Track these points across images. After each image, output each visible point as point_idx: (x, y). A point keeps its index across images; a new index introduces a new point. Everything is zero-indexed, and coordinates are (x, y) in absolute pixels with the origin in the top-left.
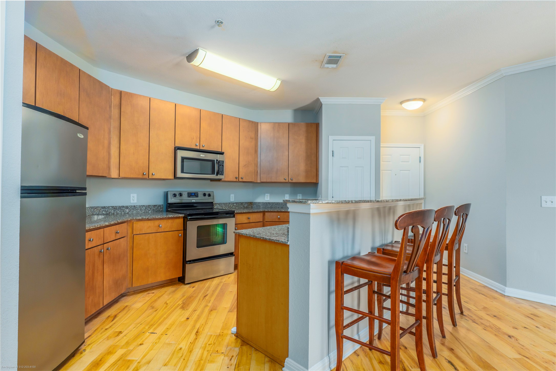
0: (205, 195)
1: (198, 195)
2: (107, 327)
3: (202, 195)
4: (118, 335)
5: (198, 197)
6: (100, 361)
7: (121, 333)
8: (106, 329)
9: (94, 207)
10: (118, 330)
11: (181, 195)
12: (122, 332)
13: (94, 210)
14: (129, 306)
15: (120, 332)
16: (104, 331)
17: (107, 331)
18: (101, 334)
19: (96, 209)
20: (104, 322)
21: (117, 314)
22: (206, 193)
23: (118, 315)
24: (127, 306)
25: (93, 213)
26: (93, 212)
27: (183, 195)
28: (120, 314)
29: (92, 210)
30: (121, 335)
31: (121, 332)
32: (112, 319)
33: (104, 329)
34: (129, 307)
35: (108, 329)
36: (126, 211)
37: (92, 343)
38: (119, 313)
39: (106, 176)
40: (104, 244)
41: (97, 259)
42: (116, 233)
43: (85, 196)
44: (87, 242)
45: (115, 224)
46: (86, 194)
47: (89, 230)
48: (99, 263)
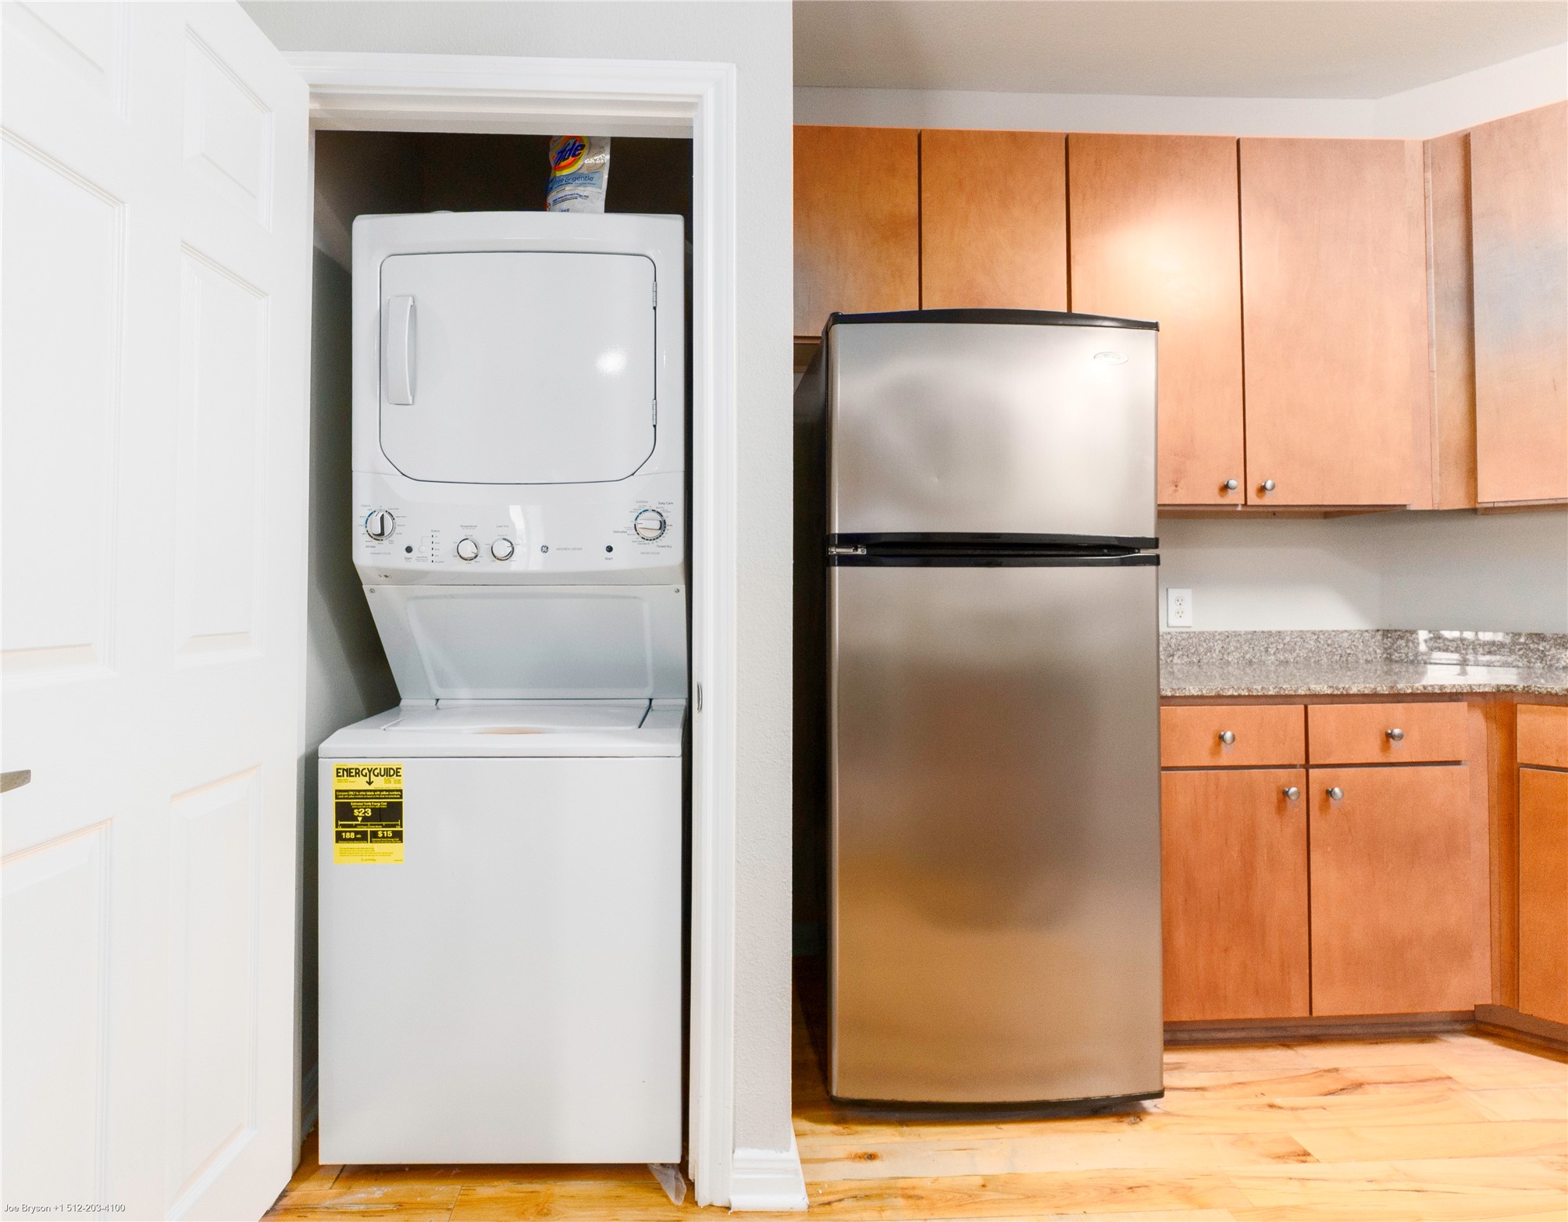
2: (1278, 1101)
4: (1280, 1157)
6: (1130, 1188)
7: (1302, 1158)
8: (1271, 1106)
9: (1396, 631)
10: (1305, 1142)
12: (1309, 1158)
13: (1393, 644)
14: (1456, 1082)
15: (1303, 1155)
16: (1259, 1108)
17: (1273, 1113)
18: (1240, 1108)
19: (1402, 638)
20: (1294, 1079)
21: (1369, 1084)
23: (1370, 1088)
24: (1450, 1078)
25: (1391, 655)
26: (1392, 650)
28: (1384, 1089)
29: (1388, 642)
30: (1295, 1168)
31: (1306, 1154)
32: (1333, 1087)
33: (1266, 1100)
34: (1453, 1086)
35: (1280, 1108)
36: (1558, 660)
37: (1178, 1116)
38: (1384, 1083)
39: (1410, 506)
40: (1307, 766)
41: (1265, 813)
42: (1389, 736)
43: (1153, 568)
44: (1209, 741)
45: (1373, 698)
46: (1155, 561)
47: (1219, 699)
48: (1281, 835)
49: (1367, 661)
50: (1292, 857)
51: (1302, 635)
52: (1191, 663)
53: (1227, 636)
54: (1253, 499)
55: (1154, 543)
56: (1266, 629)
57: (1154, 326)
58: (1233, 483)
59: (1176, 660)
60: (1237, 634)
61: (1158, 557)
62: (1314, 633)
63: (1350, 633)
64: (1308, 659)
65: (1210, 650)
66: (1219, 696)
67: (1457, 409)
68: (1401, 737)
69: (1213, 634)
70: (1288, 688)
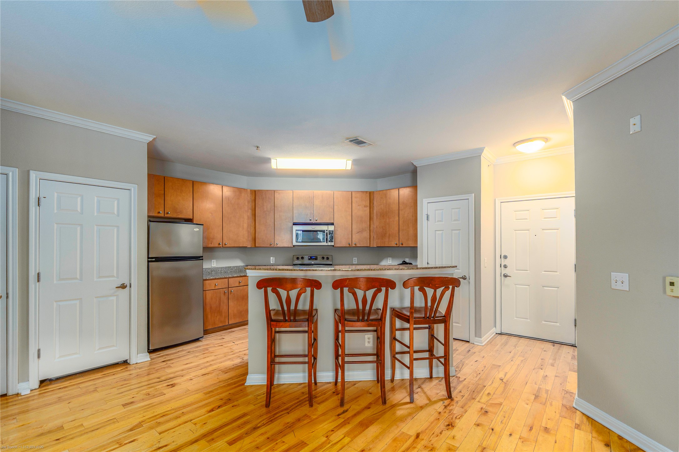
0: (323, 258)
1: (317, 258)
3: (321, 259)
5: (317, 260)
11: (302, 258)
22: (324, 256)
27: (305, 258)
39: (247, 247)
40: (228, 288)
41: (222, 295)
42: (240, 282)
43: (202, 260)
44: (214, 285)
45: (238, 277)
46: (202, 259)
47: (215, 279)
48: (224, 298)
49: (244, 271)
50: (226, 301)
51: (234, 267)
52: (215, 273)
53: (222, 268)
54: (224, 246)
55: (202, 257)
56: (228, 266)
57: (203, 225)
58: (220, 243)
59: (213, 273)
60: (223, 267)
61: (203, 259)
62: (236, 266)
63: (242, 266)
64: (235, 271)
65: (219, 270)
66: (215, 278)
67: (254, 232)
68: (241, 282)
69: (219, 268)
70: (226, 276)
